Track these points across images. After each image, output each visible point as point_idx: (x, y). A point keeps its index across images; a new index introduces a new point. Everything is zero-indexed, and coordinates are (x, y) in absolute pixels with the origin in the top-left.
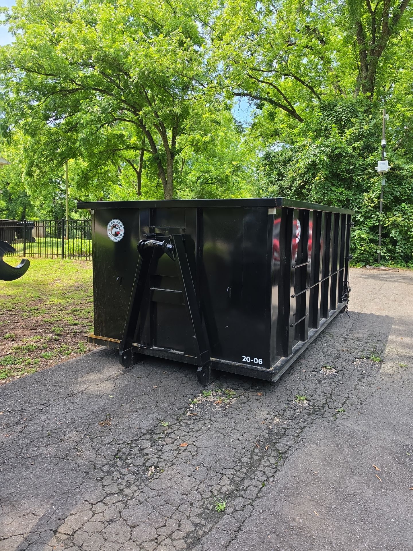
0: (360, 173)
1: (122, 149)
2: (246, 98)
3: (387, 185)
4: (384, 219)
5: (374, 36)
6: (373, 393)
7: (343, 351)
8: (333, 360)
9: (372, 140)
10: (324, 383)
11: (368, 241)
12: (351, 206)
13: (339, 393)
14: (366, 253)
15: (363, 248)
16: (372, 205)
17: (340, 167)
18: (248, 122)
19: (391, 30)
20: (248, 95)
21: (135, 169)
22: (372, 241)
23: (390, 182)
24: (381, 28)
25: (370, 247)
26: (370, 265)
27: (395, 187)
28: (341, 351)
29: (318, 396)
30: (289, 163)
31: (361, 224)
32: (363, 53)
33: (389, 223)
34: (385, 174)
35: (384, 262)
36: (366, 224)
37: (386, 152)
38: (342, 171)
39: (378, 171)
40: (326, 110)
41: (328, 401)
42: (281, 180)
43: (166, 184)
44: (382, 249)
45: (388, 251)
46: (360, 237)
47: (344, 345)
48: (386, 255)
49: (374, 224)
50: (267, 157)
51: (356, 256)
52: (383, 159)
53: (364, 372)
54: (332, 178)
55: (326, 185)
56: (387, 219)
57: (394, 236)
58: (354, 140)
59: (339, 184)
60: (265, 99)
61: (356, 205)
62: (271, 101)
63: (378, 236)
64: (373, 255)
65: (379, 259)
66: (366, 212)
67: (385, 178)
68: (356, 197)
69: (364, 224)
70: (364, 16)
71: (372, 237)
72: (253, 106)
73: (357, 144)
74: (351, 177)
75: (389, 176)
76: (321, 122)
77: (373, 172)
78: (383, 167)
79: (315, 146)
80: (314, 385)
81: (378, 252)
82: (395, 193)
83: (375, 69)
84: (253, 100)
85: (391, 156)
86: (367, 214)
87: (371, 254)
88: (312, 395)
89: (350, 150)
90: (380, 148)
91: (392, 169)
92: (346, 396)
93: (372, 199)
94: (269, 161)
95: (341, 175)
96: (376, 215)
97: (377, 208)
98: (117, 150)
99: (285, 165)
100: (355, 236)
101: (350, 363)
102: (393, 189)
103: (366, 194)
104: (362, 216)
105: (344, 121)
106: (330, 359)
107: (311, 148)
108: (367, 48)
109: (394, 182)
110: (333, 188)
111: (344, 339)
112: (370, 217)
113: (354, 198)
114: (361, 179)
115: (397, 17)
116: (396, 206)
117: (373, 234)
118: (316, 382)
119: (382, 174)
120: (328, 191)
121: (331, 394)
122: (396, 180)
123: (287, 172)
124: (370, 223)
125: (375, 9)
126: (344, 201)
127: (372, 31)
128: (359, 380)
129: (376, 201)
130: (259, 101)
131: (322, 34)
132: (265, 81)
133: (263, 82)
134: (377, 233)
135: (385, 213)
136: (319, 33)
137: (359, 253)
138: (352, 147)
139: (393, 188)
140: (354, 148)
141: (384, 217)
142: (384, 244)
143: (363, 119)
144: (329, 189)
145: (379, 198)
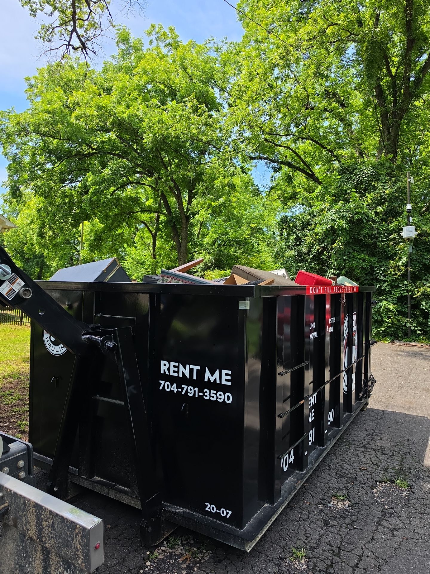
0: (384, 238)
1: (137, 212)
2: (263, 162)
3: (414, 252)
4: (412, 289)
5: (395, 99)
6: (396, 549)
7: (361, 470)
8: (346, 485)
9: (395, 204)
10: (333, 526)
11: (396, 313)
12: (375, 274)
13: (350, 547)
14: (395, 326)
15: (390, 321)
16: (399, 273)
17: (361, 233)
18: (265, 185)
19: (413, 94)
20: (265, 159)
21: (151, 232)
22: (400, 313)
23: (418, 249)
24: (402, 91)
25: (398, 320)
26: (399, 340)
27: (423, 255)
28: (358, 470)
29: (321, 552)
30: (307, 228)
31: (387, 293)
32: (384, 116)
33: (419, 294)
34: (412, 240)
35: (414, 337)
36: (393, 294)
37: (411, 217)
38: (365, 237)
39: (404, 237)
40: (345, 174)
41: (334, 562)
42: (299, 245)
43: (180, 246)
44: (412, 322)
45: (419, 324)
46: (387, 308)
47: (363, 459)
48: (416, 329)
49: (402, 294)
50: (284, 220)
51: (383, 329)
52: (408, 224)
53: (386, 507)
54: (353, 244)
55: (347, 251)
56: (416, 290)
57: (424, 308)
58: (376, 204)
59: (362, 250)
60: (282, 163)
61: (381, 272)
62: (289, 165)
63: (407, 307)
64: (402, 329)
65: (409, 333)
66: (393, 280)
67: (412, 244)
68: (381, 264)
69: (391, 293)
70: (384, 81)
71: (400, 309)
72: (270, 169)
73: (380, 209)
74: (375, 243)
75: (416, 242)
76: (340, 186)
77: (398, 237)
78: (409, 232)
79: (333, 211)
80: (319, 529)
81: (408, 325)
82: (424, 261)
83: (398, 132)
84: (270, 163)
85: (418, 221)
86: (393, 283)
87: (400, 327)
88: (313, 549)
89: (372, 214)
90: (405, 213)
91: (419, 235)
92: (359, 552)
93: (398, 267)
94: (286, 225)
95: (363, 240)
96: (404, 284)
97: (404, 276)
98: (133, 212)
99: (303, 229)
100: (381, 307)
101: (369, 490)
102: (421, 257)
103: (392, 262)
104: (388, 285)
105: (365, 185)
106: (343, 483)
107: (329, 213)
108: (388, 110)
109: (423, 249)
110: (355, 254)
111: (363, 450)
112: (398, 287)
113: (378, 266)
114: (386, 245)
115: (418, 81)
116: (426, 275)
117: (401, 305)
118: (322, 524)
119: (409, 240)
120: (350, 257)
121: (339, 548)
122: (424, 246)
123: (305, 237)
124: (397, 293)
125: (396, 73)
126: (367, 268)
127: (393, 94)
128: (379, 523)
129: (403, 268)
130: (276, 164)
131: (342, 98)
132: (282, 144)
133: (280, 146)
134: (406, 304)
135: (414, 282)
136: (339, 97)
137: (386, 326)
138: (375, 212)
139: (421, 255)
140: (377, 213)
141: (412, 287)
142: (414, 316)
143: (385, 183)
144: (351, 255)
145: (406, 265)
